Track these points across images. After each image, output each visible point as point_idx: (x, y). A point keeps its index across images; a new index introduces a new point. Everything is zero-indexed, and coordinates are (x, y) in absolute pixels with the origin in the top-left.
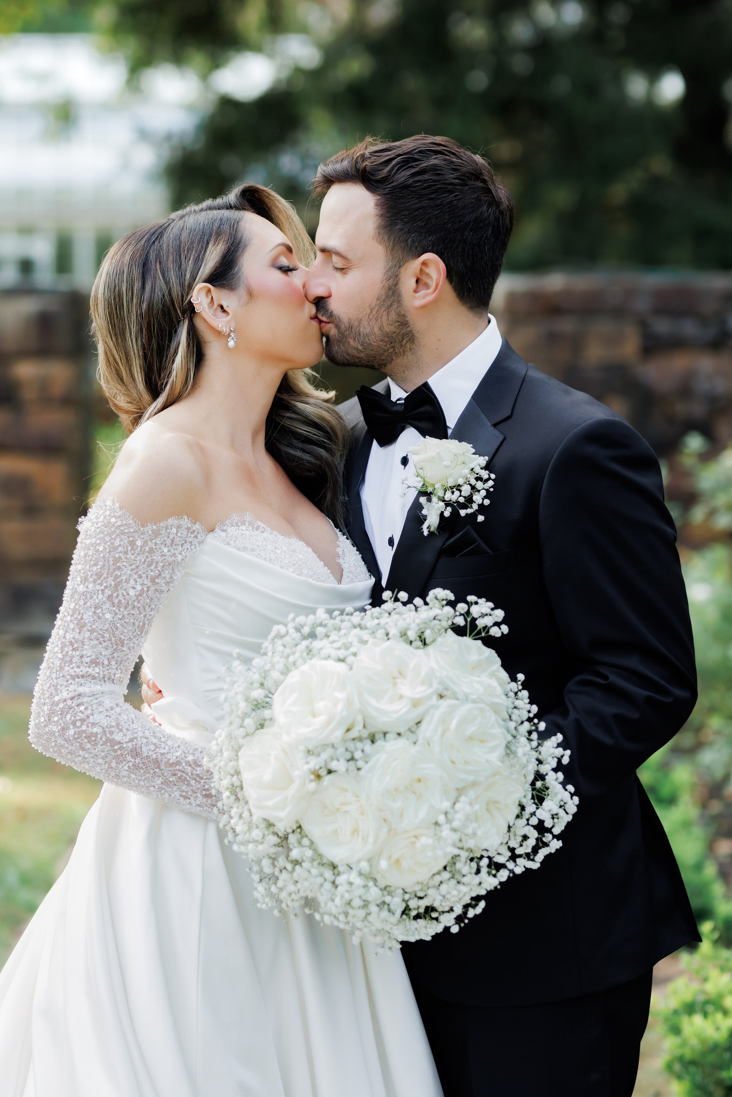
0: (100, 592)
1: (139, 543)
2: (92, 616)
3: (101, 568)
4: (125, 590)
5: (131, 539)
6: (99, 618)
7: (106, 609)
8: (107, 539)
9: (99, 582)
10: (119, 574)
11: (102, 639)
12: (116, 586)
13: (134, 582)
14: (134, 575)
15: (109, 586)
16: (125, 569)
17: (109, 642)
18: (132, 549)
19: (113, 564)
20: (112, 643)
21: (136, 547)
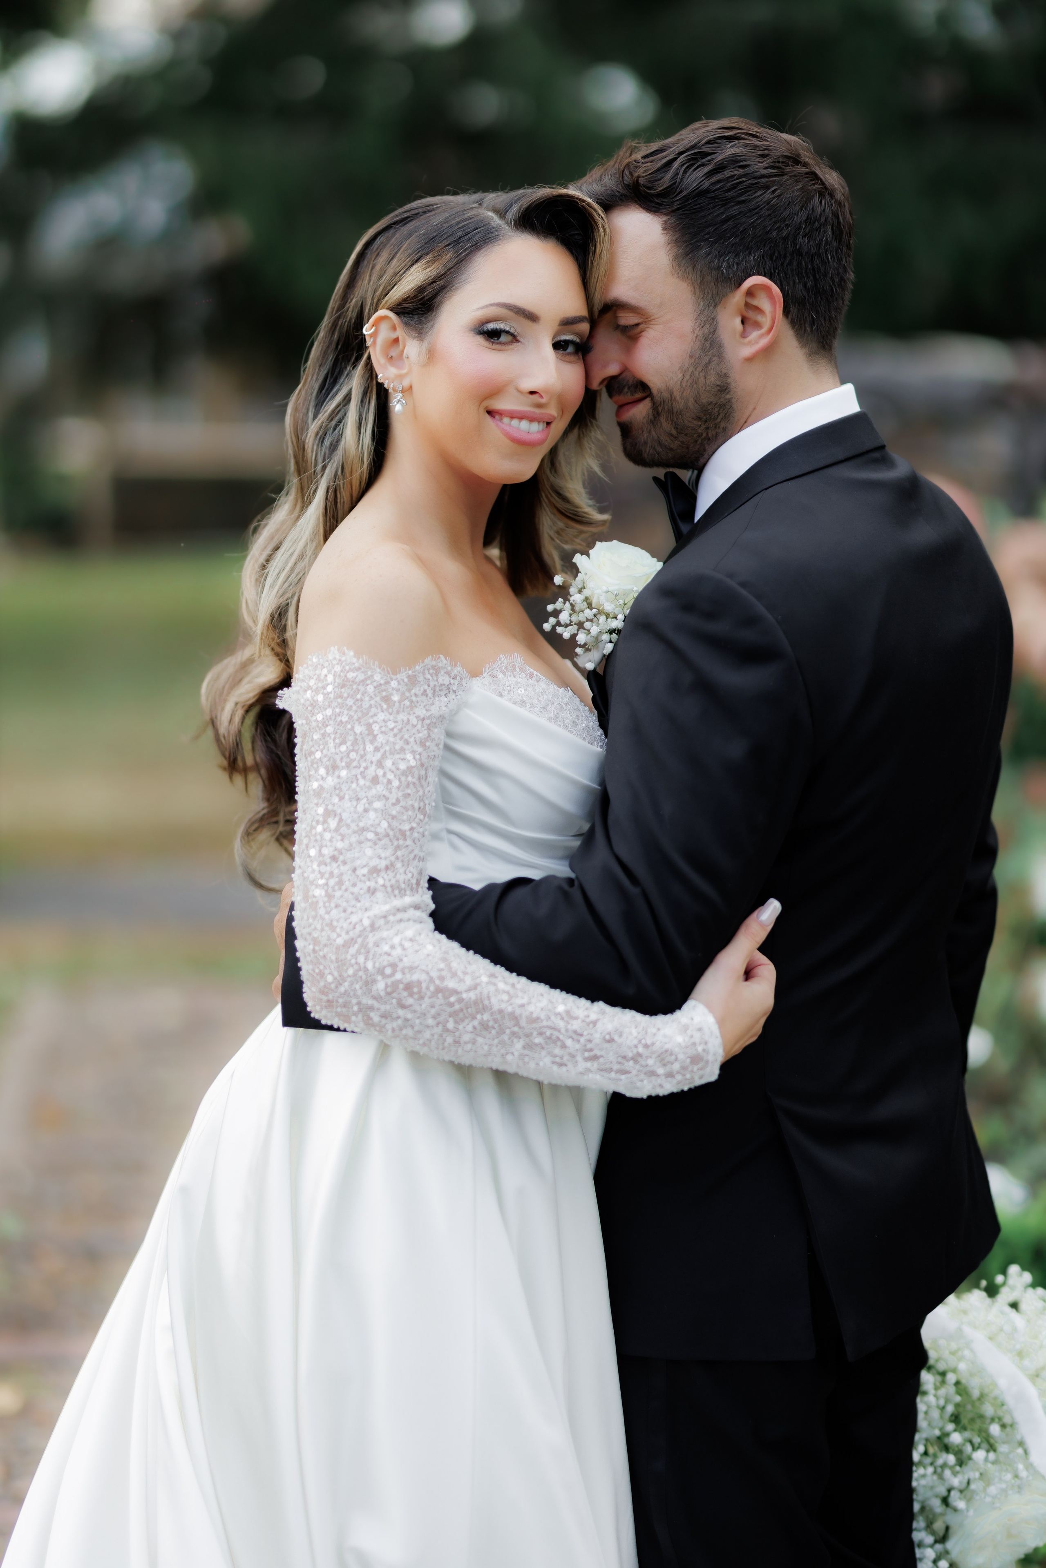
8: (350, 702)
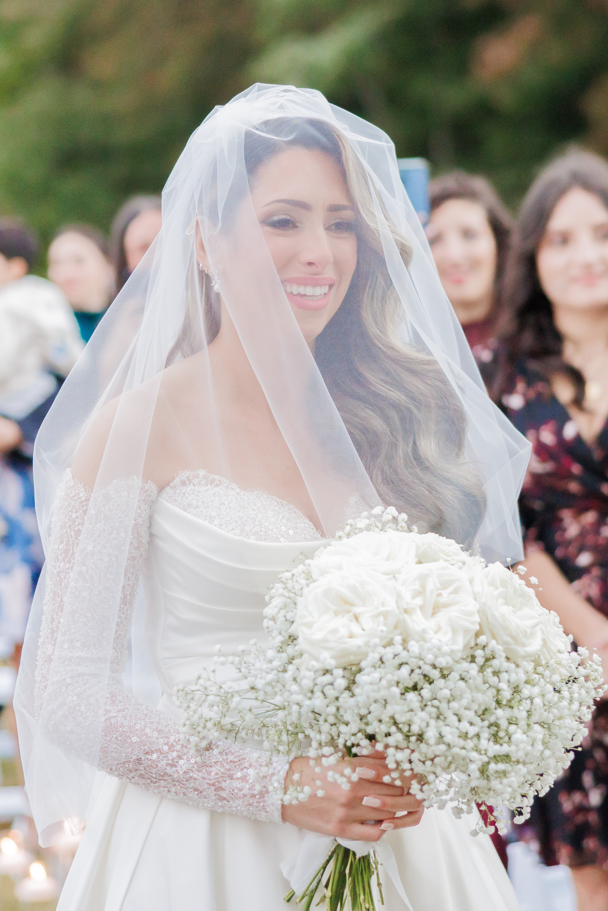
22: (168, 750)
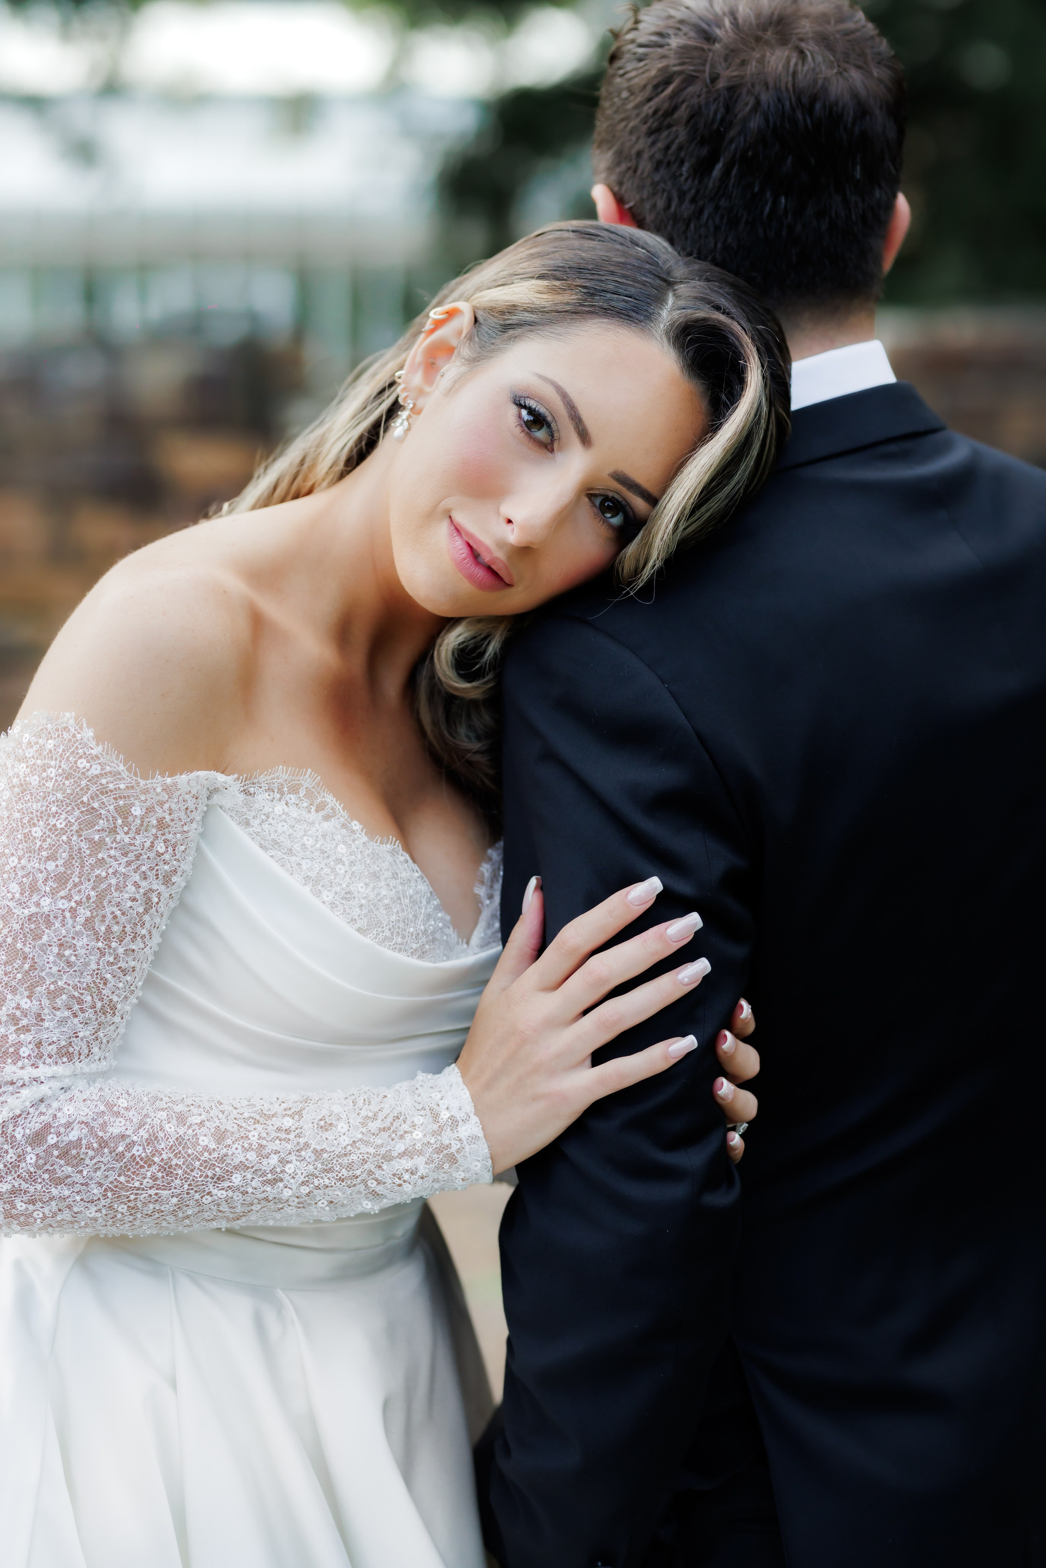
0: (68, 915)
1: (137, 811)
2: (54, 962)
3: (64, 865)
4: (118, 904)
5: (121, 803)
6: (69, 964)
7: (82, 948)
9: (62, 893)
10: (104, 874)
11: (76, 1007)
12: (100, 897)
13: (134, 889)
14: (132, 874)
15: (84, 900)
16: (115, 864)
17: (90, 1010)
18: (125, 823)
19: (90, 855)
20: (96, 1012)
21: (131, 819)
22: (257, 1157)
